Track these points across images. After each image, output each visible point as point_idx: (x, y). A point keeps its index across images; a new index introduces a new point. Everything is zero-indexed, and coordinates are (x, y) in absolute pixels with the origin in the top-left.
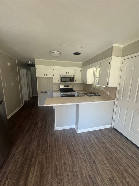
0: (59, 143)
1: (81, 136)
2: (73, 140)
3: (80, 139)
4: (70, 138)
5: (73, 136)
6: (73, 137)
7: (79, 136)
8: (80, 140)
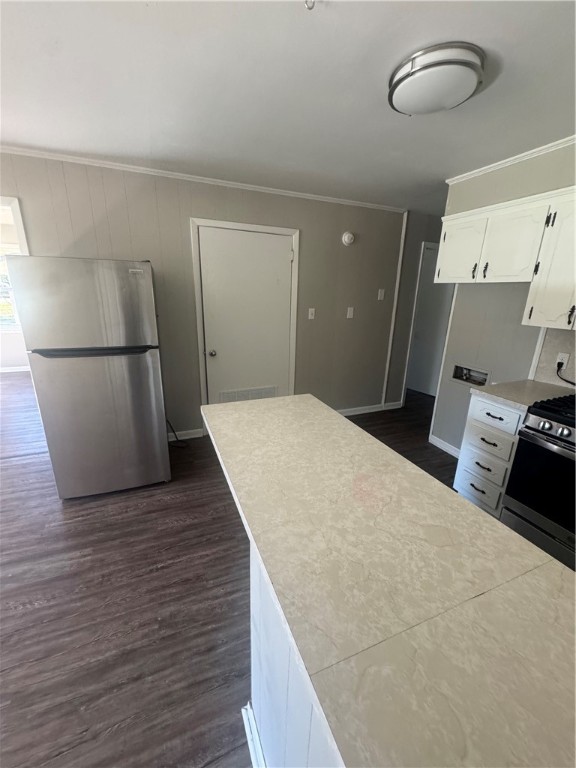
0: (170, 601)
1: (205, 750)
2: (173, 677)
3: (176, 742)
4: (199, 653)
5: (210, 674)
6: (200, 678)
7: (203, 728)
8: (170, 738)
